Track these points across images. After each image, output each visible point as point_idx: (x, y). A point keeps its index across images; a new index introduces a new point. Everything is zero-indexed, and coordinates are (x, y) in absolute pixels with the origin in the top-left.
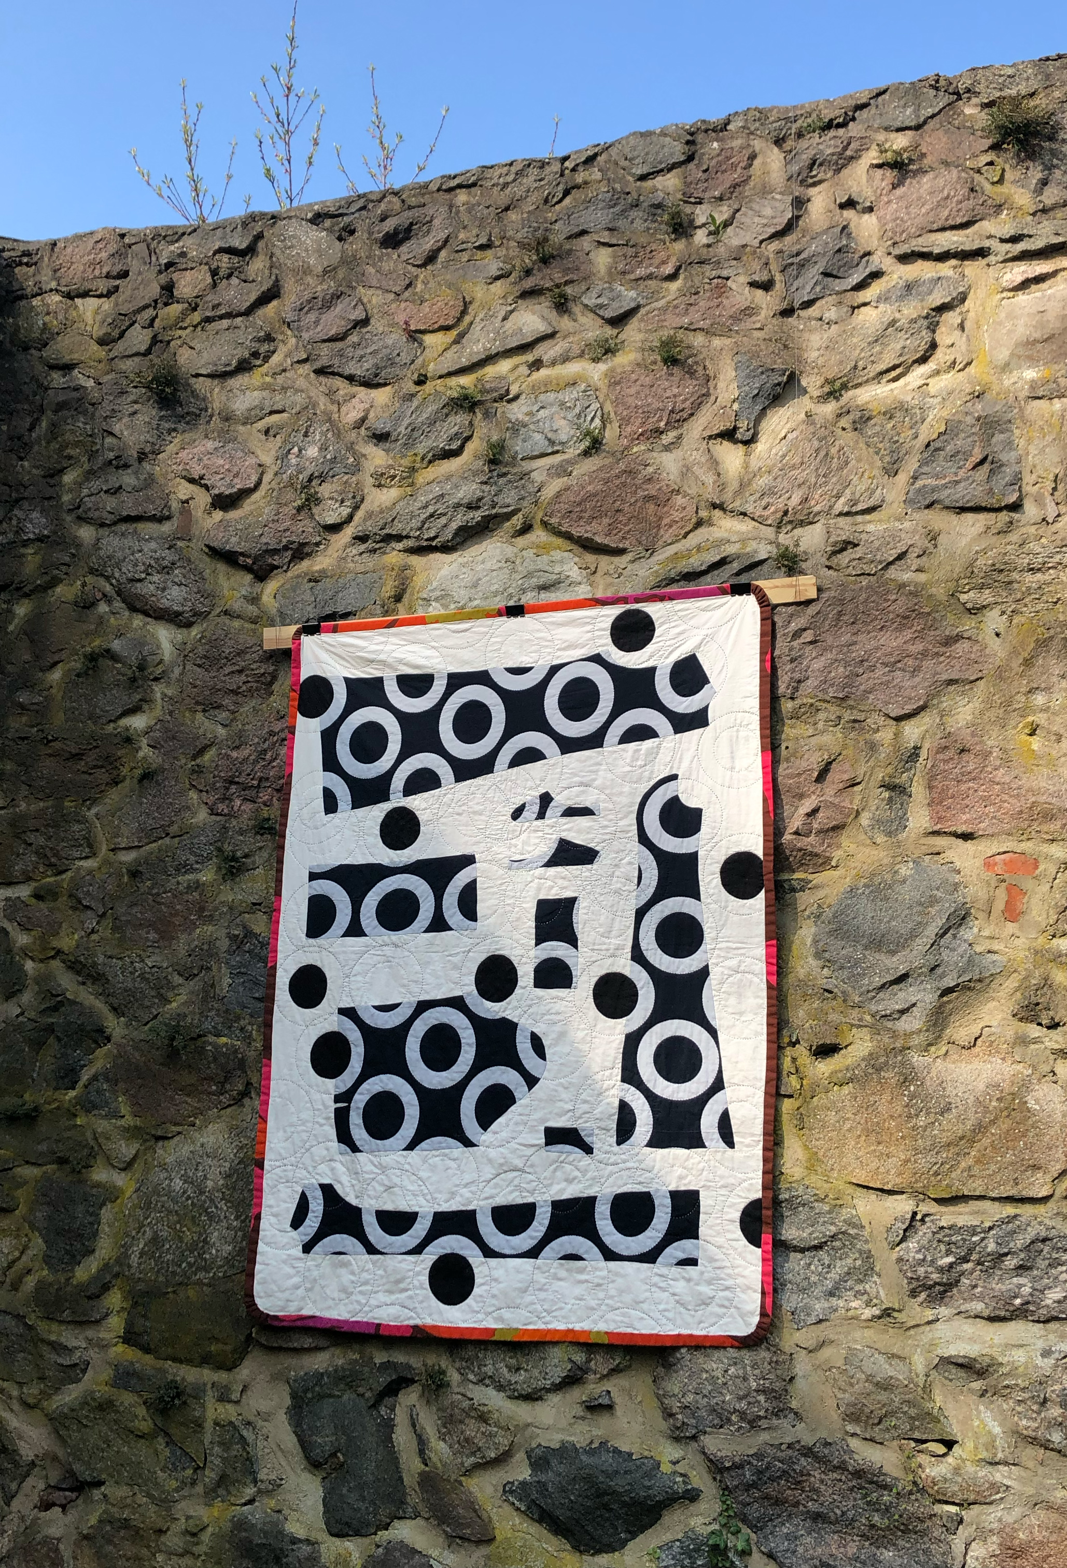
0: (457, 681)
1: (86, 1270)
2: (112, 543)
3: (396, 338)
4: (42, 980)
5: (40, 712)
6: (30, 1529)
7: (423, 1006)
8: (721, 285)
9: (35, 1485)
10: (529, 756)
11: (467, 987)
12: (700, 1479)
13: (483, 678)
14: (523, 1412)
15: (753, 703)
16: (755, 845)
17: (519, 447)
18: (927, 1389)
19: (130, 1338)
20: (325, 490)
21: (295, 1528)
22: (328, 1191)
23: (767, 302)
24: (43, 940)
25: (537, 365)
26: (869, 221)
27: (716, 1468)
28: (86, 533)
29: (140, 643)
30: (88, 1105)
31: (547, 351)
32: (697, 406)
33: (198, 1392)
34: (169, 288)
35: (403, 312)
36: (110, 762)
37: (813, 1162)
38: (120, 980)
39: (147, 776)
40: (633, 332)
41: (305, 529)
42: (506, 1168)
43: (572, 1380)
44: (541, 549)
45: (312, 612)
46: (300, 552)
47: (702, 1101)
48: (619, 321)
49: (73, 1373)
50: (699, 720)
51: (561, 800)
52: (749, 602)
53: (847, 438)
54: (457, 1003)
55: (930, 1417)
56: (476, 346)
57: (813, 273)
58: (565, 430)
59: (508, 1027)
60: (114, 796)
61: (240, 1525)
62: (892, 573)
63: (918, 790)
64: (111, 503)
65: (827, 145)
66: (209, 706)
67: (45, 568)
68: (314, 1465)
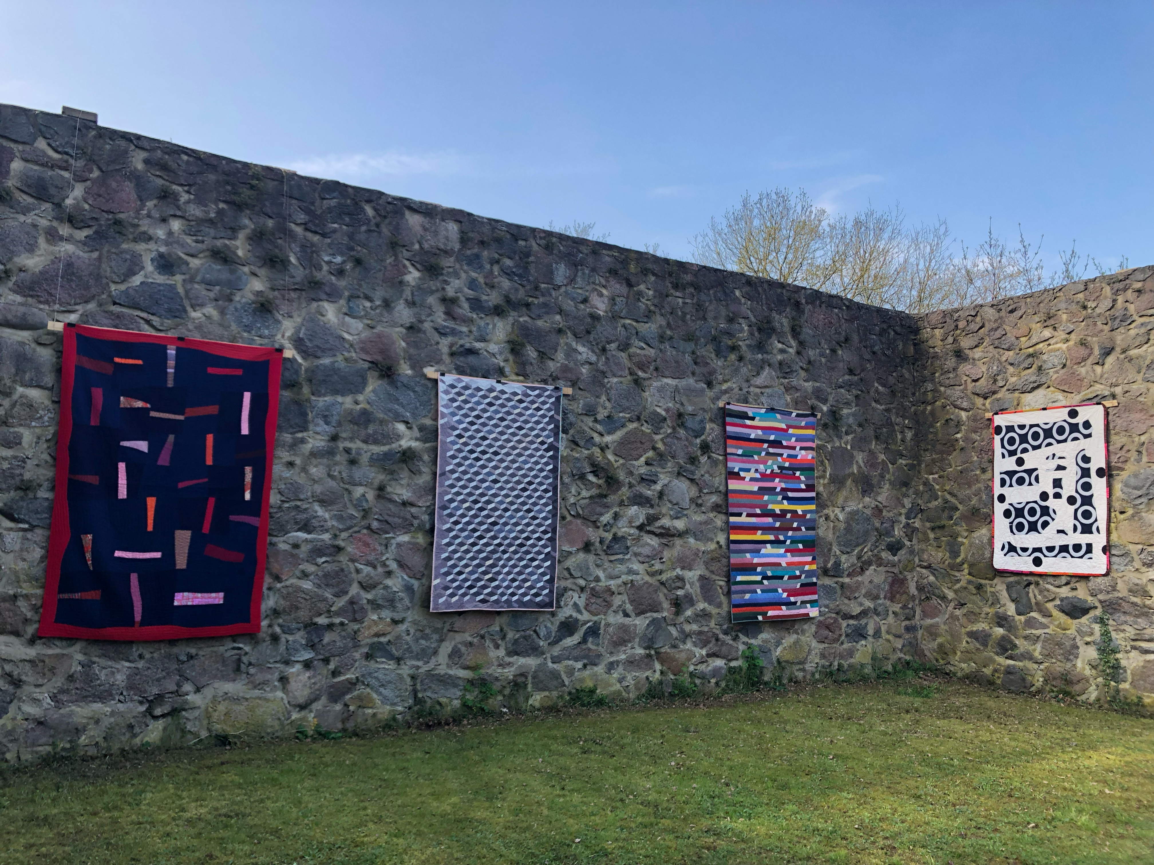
0: (1031, 426)
1: (959, 560)
2: (949, 392)
3: (1013, 339)
4: (943, 496)
5: (936, 434)
6: (952, 613)
7: (1028, 503)
8: (1095, 324)
9: (952, 604)
10: (1049, 444)
11: (1038, 499)
12: (1097, 604)
13: (1038, 425)
14: (1058, 590)
15: (1102, 432)
16: (1104, 466)
17: (1045, 366)
18: (1146, 585)
19: (970, 574)
20: (999, 378)
21: (1009, 613)
22: (1009, 543)
23: (1107, 328)
24: (942, 487)
25: (1049, 345)
26: (1132, 306)
27: (1101, 602)
28: (942, 389)
29: (957, 416)
30: (956, 524)
31: (1051, 341)
32: (1089, 356)
33: (985, 585)
34: (957, 326)
35: (1015, 332)
36: (953, 445)
37: (1119, 537)
38: (960, 495)
39: (962, 449)
40: (1073, 335)
41: (994, 388)
42: (1048, 538)
43: (1067, 584)
44: (1053, 392)
45: (998, 409)
46: (994, 393)
47: (1092, 524)
48: (1069, 333)
49: (958, 581)
50: (1089, 436)
51: (1058, 455)
52: (1101, 407)
53: (1127, 364)
54: (1036, 502)
55: (1146, 591)
56: (1034, 340)
57: (1118, 321)
58: (1056, 361)
59: (1047, 508)
60: (955, 453)
61: (997, 612)
62: (1139, 399)
63: (1144, 452)
64: (947, 382)
65: (1121, 285)
66: (975, 432)
67: (934, 397)
68: (1013, 601)
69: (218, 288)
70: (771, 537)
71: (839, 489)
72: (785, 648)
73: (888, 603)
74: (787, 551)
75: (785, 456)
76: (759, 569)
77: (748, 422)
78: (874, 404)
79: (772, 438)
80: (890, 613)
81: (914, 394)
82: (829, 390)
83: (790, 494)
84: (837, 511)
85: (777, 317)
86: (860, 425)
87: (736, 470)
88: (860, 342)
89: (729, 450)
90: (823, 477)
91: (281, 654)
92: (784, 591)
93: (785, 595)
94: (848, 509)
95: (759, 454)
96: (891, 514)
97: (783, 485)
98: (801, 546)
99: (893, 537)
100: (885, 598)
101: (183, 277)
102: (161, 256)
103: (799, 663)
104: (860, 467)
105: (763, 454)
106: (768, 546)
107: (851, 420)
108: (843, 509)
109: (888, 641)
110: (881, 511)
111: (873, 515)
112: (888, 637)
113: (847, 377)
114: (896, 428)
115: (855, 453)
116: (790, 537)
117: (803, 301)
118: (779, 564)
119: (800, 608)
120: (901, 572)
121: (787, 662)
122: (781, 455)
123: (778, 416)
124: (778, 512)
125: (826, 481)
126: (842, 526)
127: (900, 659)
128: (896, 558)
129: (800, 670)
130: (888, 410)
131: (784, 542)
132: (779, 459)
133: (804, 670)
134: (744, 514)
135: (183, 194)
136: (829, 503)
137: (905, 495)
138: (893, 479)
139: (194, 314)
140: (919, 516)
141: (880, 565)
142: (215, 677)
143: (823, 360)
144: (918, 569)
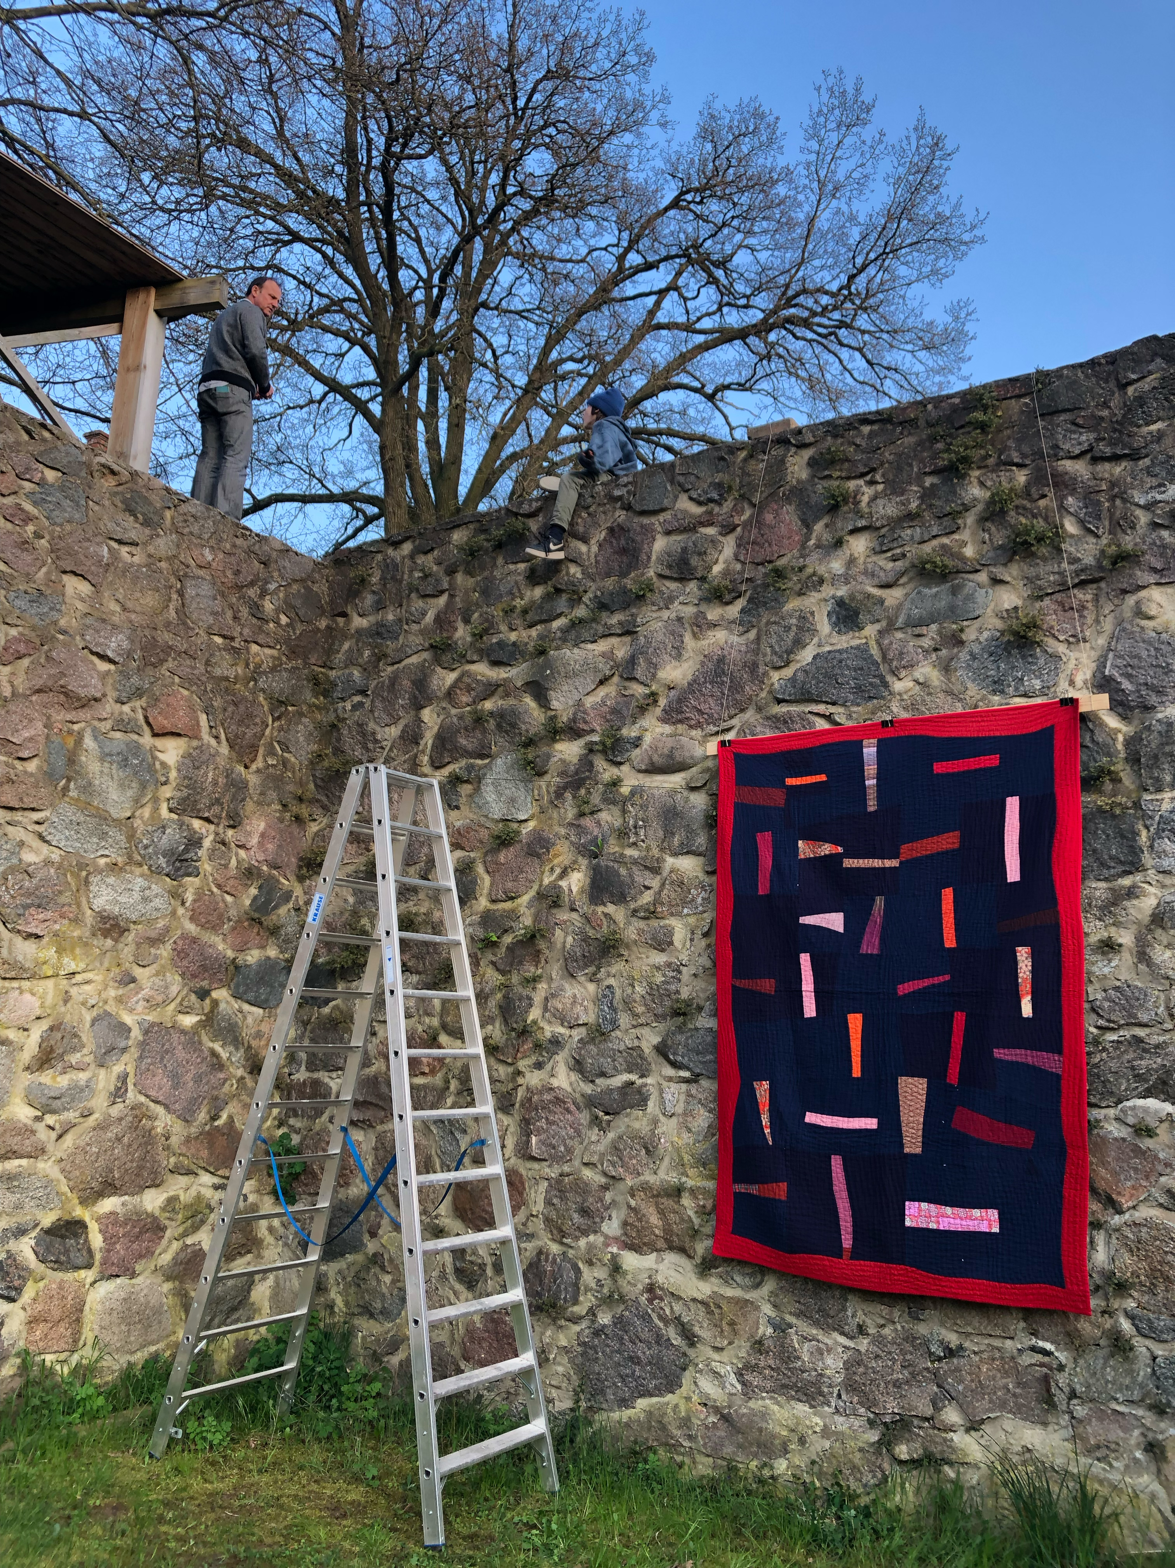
69: (934, 627)
91: (1142, 1386)
101: (877, 626)
102: (840, 603)
135: (865, 489)
139: (898, 686)
142: (1002, 1405)
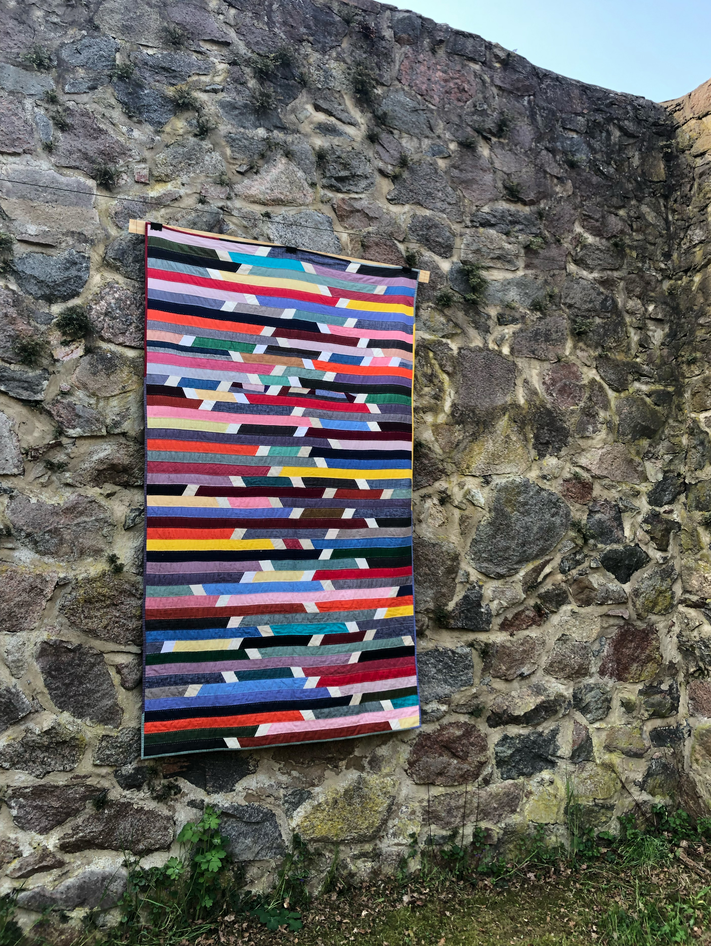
70: (278, 544)
71: (475, 437)
72: (317, 808)
73: (609, 682)
74: (320, 576)
75: (325, 357)
76: (234, 622)
77: (215, 274)
78: (572, 267)
79: (288, 314)
80: (616, 704)
81: (667, 256)
82: (457, 228)
83: (335, 444)
84: (472, 484)
85: (315, 57)
86: (536, 306)
87: (172, 382)
88: (539, 138)
89: (152, 335)
90: (434, 409)
92: (309, 672)
93: (312, 682)
94: (497, 481)
95: (248, 348)
96: (614, 494)
97: (316, 423)
98: (362, 563)
99: (618, 541)
100: (602, 673)
103: (362, 840)
104: (535, 393)
105: (260, 349)
106: (266, 565)
107: (513, 295)
108: (486, 480)
109: (609, 767)
110: (587, 487)
111: (567, 494)
112: (607, 757)
113: (503, 206)
114: (628, 319)
115: (521, 363)
116: (330, 544)
117: (388, 34)
118: (299, 608)
119: (360, 710)
120: (640, 617)
121: (325, 840)
122: (314, 355)
123: (308, 267)
124: (298, 483)
125: (442, 418)
126: (486, 517)
127: (638, 805)
128: (627, 587)
129: (363, 855)
130: (606, 283)
131: (314, 554)
132: (308, 363)
133: (376, 855)
134: (192, 489)
136: (450, 467)
137: (649, 456)
138: (616, 420)
140: (682, 498)
141: (587, 602)
143: (442, 163)
144: (681, 608)
